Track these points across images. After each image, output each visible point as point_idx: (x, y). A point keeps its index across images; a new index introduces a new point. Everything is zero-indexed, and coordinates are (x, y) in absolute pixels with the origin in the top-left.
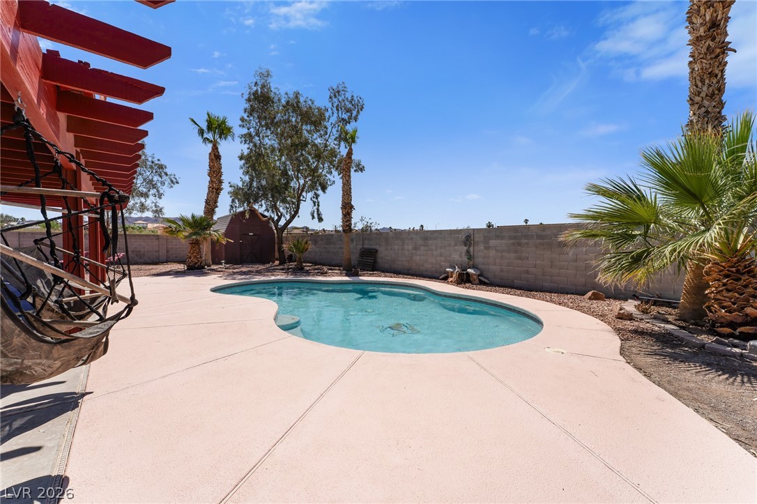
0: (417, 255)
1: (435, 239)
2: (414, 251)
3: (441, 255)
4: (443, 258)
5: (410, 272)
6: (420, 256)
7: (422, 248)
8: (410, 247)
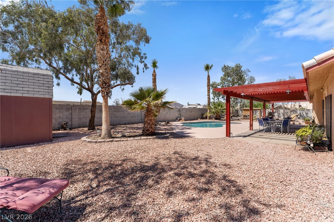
3: (174, 115)
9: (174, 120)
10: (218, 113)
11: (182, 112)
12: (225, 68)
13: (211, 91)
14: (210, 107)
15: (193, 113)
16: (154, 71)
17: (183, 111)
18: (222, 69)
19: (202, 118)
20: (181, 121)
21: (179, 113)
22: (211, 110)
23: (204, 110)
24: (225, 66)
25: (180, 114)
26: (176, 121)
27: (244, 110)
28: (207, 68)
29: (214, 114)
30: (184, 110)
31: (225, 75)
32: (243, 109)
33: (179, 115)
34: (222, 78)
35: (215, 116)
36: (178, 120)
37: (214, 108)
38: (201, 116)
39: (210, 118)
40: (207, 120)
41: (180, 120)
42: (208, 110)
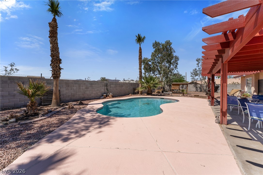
0: (87, 91)
1: (96, 84)
2: (86, 90)
3: (98, 90)
4: (99, 91)
5: (84, 99)
6: (89, 91)
7: (90, 88)
8: (84, 88)
9: (99, 97)
10: (150, 87)
11: (110, 87)
12: (156, 45)
13: (143, 67)
14: (141, 82)
15: (124, 87)
16: (54, 20)
17: (112, 86)
18: (153, 45)
19: (134, 93)
20: (108, 97)
21: (106, 87)
22: (143, 85)
23: (136, 85)
24: (156, 42)
25: (107, 89)
26: (101, 98)
27: (173, 85)
28: (140, 39)
29: (146, 89)
30: (113, 84)
31: (155, 51)
32: (172, 83)
33: (106, 91)
34: (153, 54)
35: (147, 90)
36: (103, 97)
37: (146, 83)
38: (133, 91)
39: (142, 93)
40: (139, 95)
41: (106, 96)
42: (140, 85)
